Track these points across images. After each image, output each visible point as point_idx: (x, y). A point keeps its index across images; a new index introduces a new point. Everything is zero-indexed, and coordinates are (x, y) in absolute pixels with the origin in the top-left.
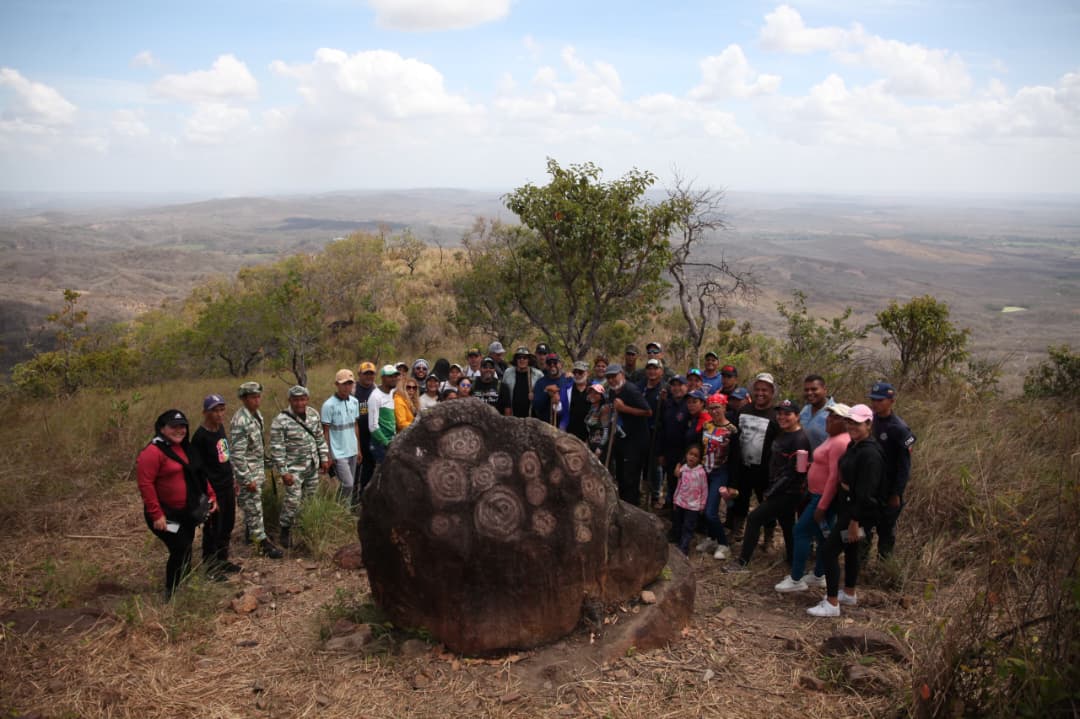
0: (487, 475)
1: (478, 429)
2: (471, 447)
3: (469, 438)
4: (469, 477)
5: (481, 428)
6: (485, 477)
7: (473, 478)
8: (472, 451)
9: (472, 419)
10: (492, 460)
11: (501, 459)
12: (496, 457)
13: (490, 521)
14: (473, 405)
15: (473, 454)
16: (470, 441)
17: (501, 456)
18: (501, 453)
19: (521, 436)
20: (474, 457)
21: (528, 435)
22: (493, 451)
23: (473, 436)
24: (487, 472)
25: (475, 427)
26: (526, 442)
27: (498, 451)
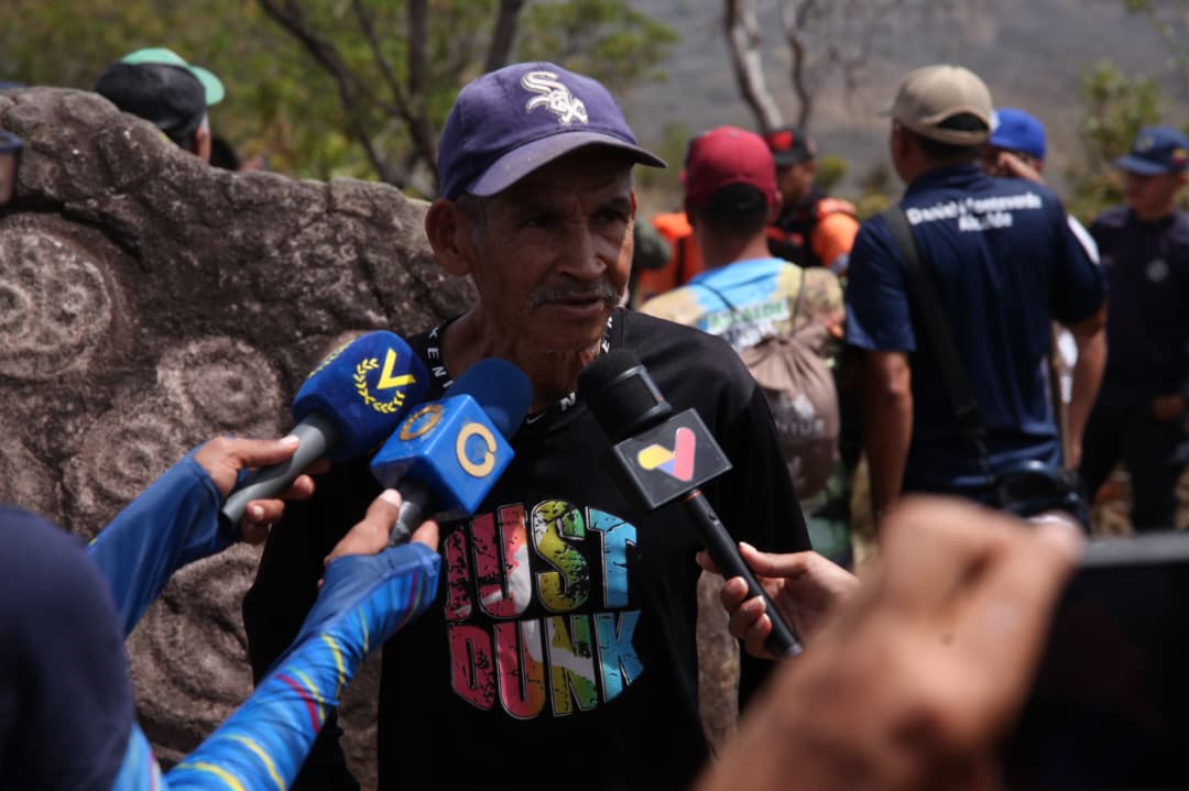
0: (149, 449)
1: (97, 230)
2: (66, 318)
3: (47, 271)
4: (53, 461)
5: (107, 226)
6: (140, 459)
7: (78, 470)
8: (68, 335)
9: (63, 181)
10: (171, 378)
11: (221, 374)
12: (192, 363)
13: (177, 680)
14: (64, 117)
15: (71, 352)
16: (57, 287)
17: (217, 357)
18: (215, 343)
19: (313, 262)
20: (81, 363)
21: (347, 256)
22: (179, 335)
23: (69, 262)
24: (152, 435)
25: (71, 216)
26: (344, 288)
27: (202, 332)
